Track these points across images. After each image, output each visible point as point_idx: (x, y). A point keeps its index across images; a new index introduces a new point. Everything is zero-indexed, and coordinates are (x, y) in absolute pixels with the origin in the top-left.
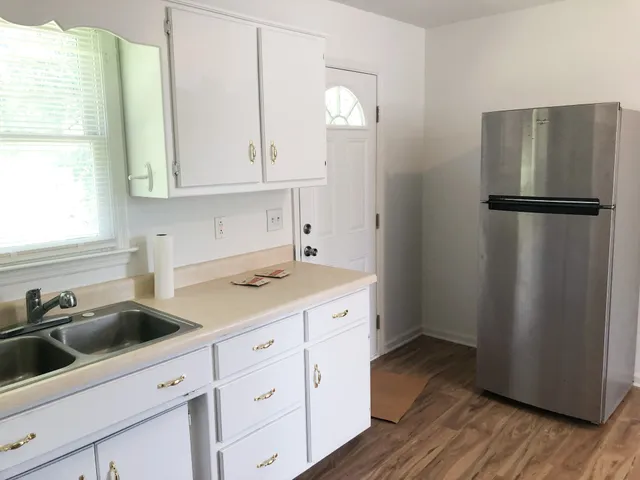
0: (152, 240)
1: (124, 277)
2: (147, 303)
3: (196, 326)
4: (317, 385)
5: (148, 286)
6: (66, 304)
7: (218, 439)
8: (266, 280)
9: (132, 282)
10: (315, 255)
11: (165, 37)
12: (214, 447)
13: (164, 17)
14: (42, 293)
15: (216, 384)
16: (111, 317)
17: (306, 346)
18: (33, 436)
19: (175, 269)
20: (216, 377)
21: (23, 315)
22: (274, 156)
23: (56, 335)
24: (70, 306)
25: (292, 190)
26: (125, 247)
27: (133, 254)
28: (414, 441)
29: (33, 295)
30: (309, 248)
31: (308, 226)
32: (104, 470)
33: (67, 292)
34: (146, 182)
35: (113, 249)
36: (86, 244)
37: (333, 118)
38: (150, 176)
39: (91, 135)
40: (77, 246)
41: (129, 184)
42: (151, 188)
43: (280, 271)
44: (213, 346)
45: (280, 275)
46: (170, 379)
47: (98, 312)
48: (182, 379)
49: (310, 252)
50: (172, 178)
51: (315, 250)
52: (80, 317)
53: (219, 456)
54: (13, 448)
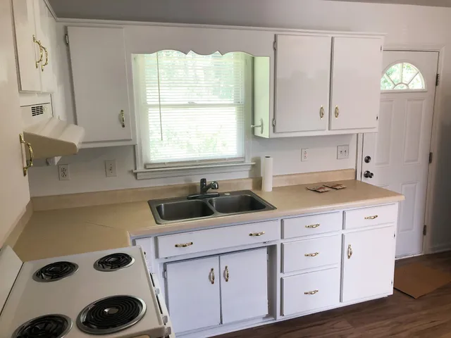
0: (263, 160)
1: (248, 177)
2: (256, 192)
3: (274, 208)
4: (349, 257)
5: (258, 183)
6: (214, 188)
7: (282, 271)
8: (327, 189)
9: (251, 180)
10: (371, 177)
11: (273, 52)
12: (279, 275)
13: (273, 40)
14: (207, 181)
15: (282, 241)
16: (237, 196)
17: (343, 232)
18: (192, 243)
19: (274, 176)
20: (282, 237)
21: (199, 190)
22: (337, 114)
23: (211, 202)
24: (215, 188)
25: (357, 134)
26: (249, 162)
27: (253, 166)
28: (424, 313)
29: (203, 181)
30: (368, 172)
31: (369, 158)
32: (223, 269)
33: (215, 182)
34: (260, 128)
35: (243, 162)
36: (229, 159)
37: (396, 85)
38: (262, 126)
39: (237, 103)
40: (225, 159)
41: (253, 129)
42: (262, 133)
43: (338, 185)
44: (282, 220)
45: (338, 187)
46: (257, 232)
47: (232, 193)
48: (262, 234)
49: (368, 175)
50: (272, 128)
51: (372, 174)
52: (223, 194)
53: (282, 280)
54: (184, 246)
